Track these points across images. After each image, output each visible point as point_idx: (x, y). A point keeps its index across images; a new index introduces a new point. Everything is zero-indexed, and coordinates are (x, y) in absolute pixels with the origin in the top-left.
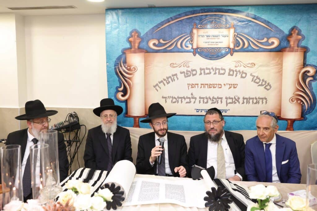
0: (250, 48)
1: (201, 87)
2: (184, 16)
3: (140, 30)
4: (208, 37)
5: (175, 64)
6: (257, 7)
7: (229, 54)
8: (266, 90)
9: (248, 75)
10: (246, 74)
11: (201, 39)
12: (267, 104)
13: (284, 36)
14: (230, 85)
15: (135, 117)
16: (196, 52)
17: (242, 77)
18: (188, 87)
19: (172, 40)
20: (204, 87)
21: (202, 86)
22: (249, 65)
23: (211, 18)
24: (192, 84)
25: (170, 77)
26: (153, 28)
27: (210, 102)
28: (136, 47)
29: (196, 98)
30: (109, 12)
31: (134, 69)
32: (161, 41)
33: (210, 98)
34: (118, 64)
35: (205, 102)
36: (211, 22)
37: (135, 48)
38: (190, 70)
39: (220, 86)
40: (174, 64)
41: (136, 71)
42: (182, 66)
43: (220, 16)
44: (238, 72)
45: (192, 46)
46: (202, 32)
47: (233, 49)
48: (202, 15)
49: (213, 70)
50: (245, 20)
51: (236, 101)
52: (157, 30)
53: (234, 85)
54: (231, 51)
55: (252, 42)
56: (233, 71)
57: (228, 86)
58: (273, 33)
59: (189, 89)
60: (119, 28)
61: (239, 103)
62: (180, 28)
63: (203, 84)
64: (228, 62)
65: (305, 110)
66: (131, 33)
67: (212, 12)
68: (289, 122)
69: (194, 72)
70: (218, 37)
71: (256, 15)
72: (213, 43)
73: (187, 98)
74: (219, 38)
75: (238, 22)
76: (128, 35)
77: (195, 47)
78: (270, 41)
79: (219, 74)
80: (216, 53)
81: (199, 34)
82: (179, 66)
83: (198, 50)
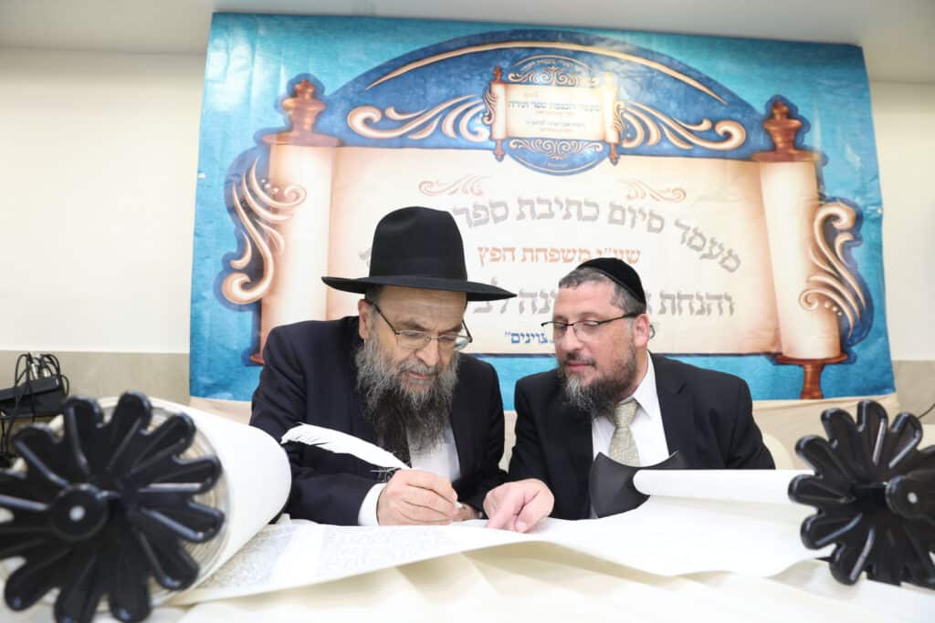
0: (665, 146)
1: (524, 259)
3: (323, 80)
4: (538, 107)
5: (436, 183)
7: (607, 160)
8: (724, 270)
9: (669, 223)
10: (662, 220)
11: (516, 110)
12: (735, 314)
13: (756, 120)
14: (616, 252)
16: (503, 150)
17: (650, 229)
19: (426, 112)
20: (532, 259)
22: (669, 195)
23: (544, 59)
24: (494, 249)
26: (366, 75)
28: (308, 127)
31: (294, 196)
32: (391, 113)
34: (240, 175)
36: (546, 68)
37: (302, 130)
38: (487, 205)
40: (430, 183)
41: (296, 205)
42: (460, 191)
43: (571, 53)
44: (637, 214)
45: (491, 131)
46: (518, 92)
47: (617, 146)
48: (519, 48)
49: (561, 207)
52: (379, 81)
54: (615, 152)
55: (669, 128)
58: (723, 108)
59: (482, 263)
62: (453, 80)
63: (531, 250)
64: (605, 181)
65: (849, 329)
66: (291, 84)
68: (809, 369)
69: (500, 212)
70: (569, 110)
74: (569, 113)
76: (283, 91)
77: (499, 134)
78: (722, 128)
79: (579, 220)
80: (566, 156)
81: (511, 99)
82: (447, 189)
83: (511, 143)
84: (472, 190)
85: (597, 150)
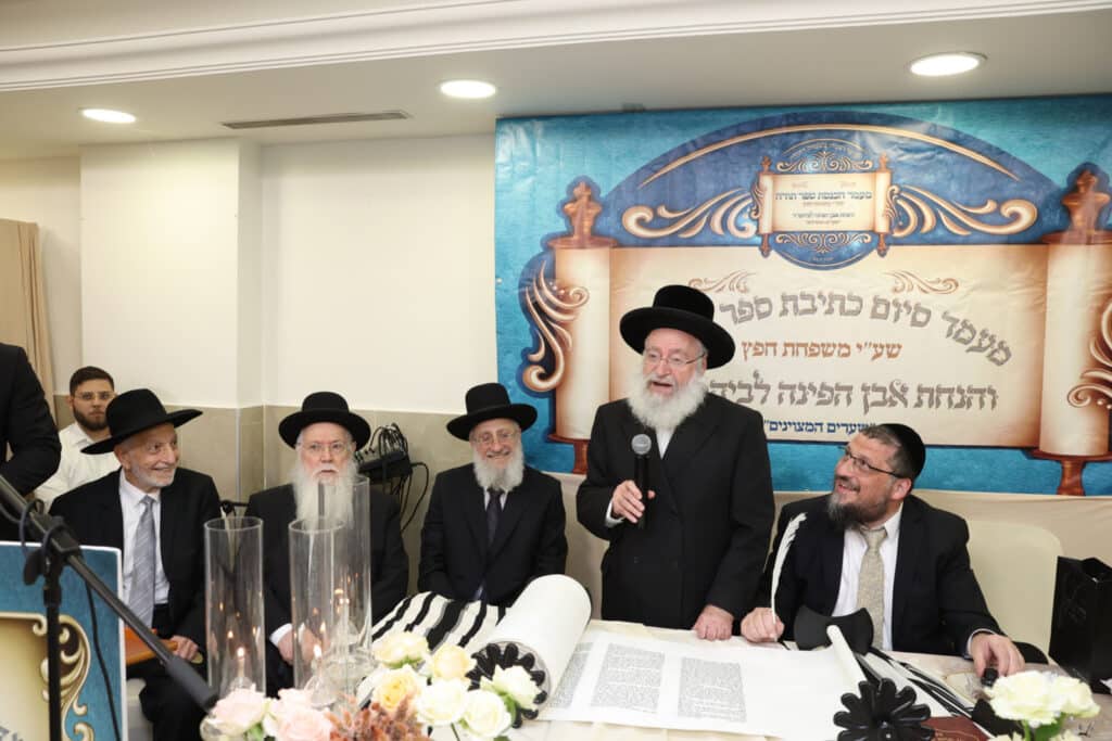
0: (940, 233)
1: (785, 354)
2: (732, 137)
3: (598, 180)
4: (807, 198)
5: (705, 280)
6: (964, 105)
7: (875, 252)
8: (993, 365)
9: (936, 315)
10: (929, 313)
11: (783, 204)
12: (997, 407)
13: (1052, 196)
14: (875, 346)
15: (578, 443)
16: (769, 246)
17: (915, 323)
18: (745, 352)
19: (695, 209)
20: (793, 354)
21: (789, 349)
23: (816, 143)
24: (758, 344)
26: (638, 173)
27: (812, 399)
28: (586, 230)
29: (767, 388)
30: (506, 128)
31: (578, 296)
32: (663, 212)
33: (812, 387)
34: (531, 280)
35: (796, 399)
36: (817, 154)
37: (581, 233)
38: (752, 301)
39: (845, 350)
40: (700, 281)
41: (582, 305)
42: (727, 287)
43: (844, 134)
44: (902, 308)
45: (758, 227)
46: (787, 183)
47: (886, 236)
48: (788, 134)
49: (824, 302)
50: (925, 146)
51: (895, 399)
52: (650, 180)
53: (888, 346)
54: (880, 243)
55: (947, 213)
56: (888, 305)
57: (872, 351)
58: (1014, 185)
59: (746, 358)
60: (535, 174)
61: (906, 403)
62: (721, 174)
63: (792, 345)
64: (869, 276)
66: (571, 188)
67: (820, 122)
68: (1068, 465)
69: (764, 308)
70: (838, 200)
71: (960, 129)
72: (824, 216)
73: (742, 386)
74: (841, 203)
75: (901, 152)
76: (563, 196)
77: (766, 228)
78: (1007, 211)
79: (841, 314)
80: (834, 248)
81: (780, 191)
82: (716, 286)
83: (777, 239)
84: (738, 287)
85: (866, 241)
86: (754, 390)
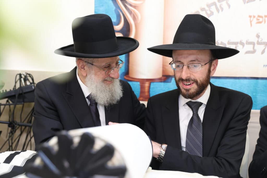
15: (142, 81)
18: (251, 22)
24: (259, 16)
25: (214, 4)
73: (249, 43)
86: (256, 45)
